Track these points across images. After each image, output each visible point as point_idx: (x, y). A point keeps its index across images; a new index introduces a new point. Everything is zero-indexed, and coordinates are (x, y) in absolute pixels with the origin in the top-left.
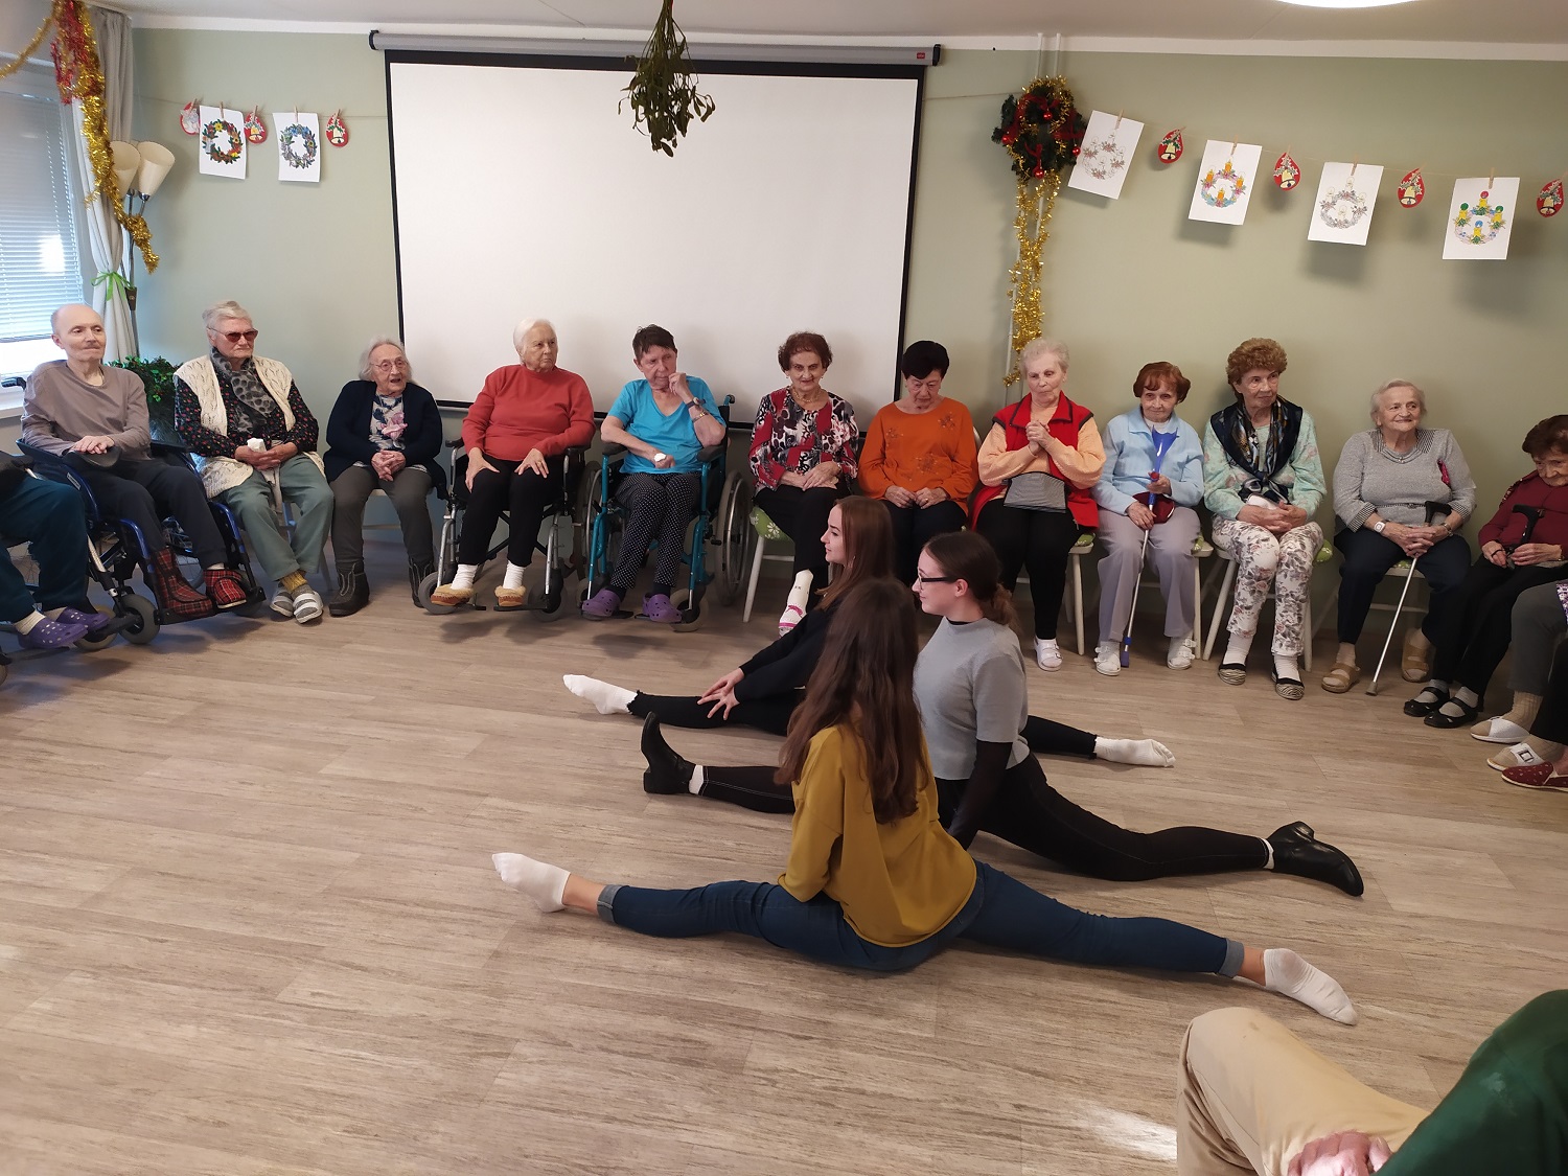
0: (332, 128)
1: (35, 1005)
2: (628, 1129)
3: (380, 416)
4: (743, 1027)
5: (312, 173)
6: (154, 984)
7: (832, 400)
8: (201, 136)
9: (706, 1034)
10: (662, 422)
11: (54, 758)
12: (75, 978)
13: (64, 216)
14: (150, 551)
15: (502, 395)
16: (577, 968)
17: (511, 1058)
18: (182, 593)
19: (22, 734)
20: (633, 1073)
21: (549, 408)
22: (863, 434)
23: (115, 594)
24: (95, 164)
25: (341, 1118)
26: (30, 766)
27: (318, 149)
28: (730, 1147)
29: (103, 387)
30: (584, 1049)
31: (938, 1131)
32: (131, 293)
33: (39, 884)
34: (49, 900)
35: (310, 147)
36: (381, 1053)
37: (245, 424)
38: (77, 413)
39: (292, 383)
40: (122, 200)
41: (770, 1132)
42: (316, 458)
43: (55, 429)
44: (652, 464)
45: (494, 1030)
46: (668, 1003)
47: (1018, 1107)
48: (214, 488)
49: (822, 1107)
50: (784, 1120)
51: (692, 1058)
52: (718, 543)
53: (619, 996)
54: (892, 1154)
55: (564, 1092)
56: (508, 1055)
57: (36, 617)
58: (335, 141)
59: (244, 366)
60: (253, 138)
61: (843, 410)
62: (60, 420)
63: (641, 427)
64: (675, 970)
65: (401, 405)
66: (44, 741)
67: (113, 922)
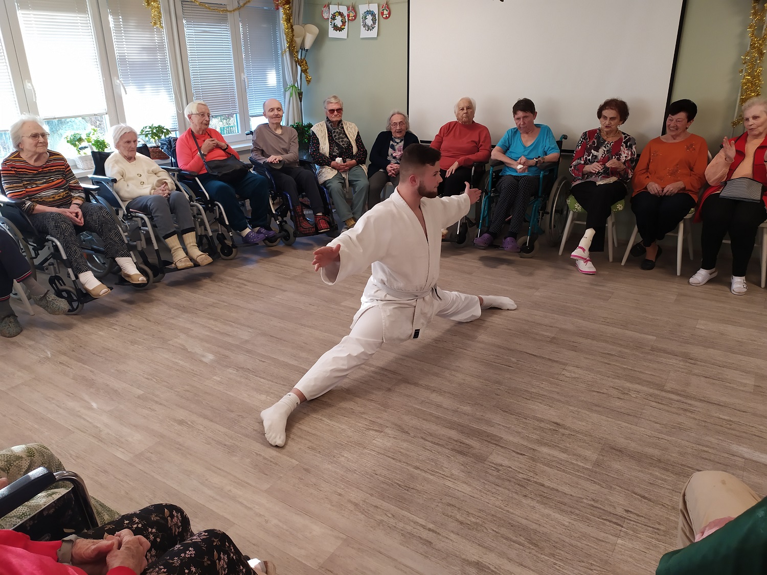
0: (383, 10)
1: (215, 377)
2: (424, 474)
3: (393, 147)
4: (492, 443)
5: (373, 33)
6: (256, 377)
7: (624, 136)
8: (330, 19)
9: (473, 442)
10: (524, 150)
11: (246, 287)
12: (230, 370)
13: (277, 61)
14: (293, 206)
15: (447, 136)
16: (422, 402)
17: (382, 434)
18: (305, 225)
19: (238, 276)
20: (433, 451)
21: (468, 143)
22: (638, 156)
23: (278, 223)
24: (287, 36)
25: (308, 442)
26: (237, 289)
27: (377, 21)
28: (468, 493)
29: (281, 135)
30: (415, 437)
31: (577, 512)
32: (300, 94)
33: (228, 333)
34: (230, 340)
35: (374, 20)
37: (336, 151)
38: (271, 146)
39: (358, 133)
40: (297, 52)
41: (489, 491)
42: (365, 168)
43: (263, 153)
44: (516, 171)
45: (378, 421)
46: (459, 425)
47: (627, 511)
48: (321, 180)
49: (519, 487)
50: (496, 487)
51: (462, 451)
52: (548, 213)
53: (438, 418)
54: (548, 516)
55: (400, 452)
56: (382, 432)
57: (248, 230)
58: (384, 16)
59: (338, 125)
60: (350, 18)
61: (629, 142)
62: (264, 149)
63: (513, 152)
64: (467, 412)
65: (403, 142)
66: (245, 280)
67: (248, 351)
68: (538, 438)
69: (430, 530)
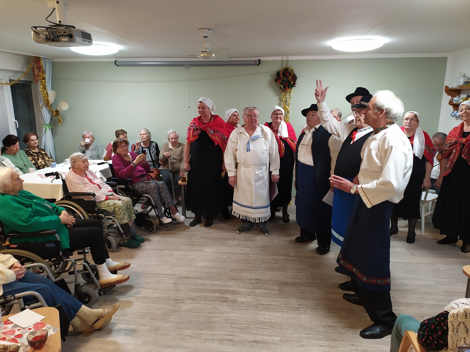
2: (213, 315)
4: (235, 294)
9: (227, 296)
16: (195, 285)
17: (184, 303)
20: (212, 304)
24: (44, 97)
25: (149, 317)
28: (236, 316)
30: (200, 300)
31: (282, 310)
32: (52, 130)
36: (154, 304)
41: (244, 313)
45: (178, 298)
46: (217, 290)
47: (299, 305)
49: (255, 308)
50: (247, 311)
51: (225, 300)
53: (206, 290)
54: (272, 315)
55: (198, 309)
64: (218, 284)
68: (253, 287)
69: (229, 335)
